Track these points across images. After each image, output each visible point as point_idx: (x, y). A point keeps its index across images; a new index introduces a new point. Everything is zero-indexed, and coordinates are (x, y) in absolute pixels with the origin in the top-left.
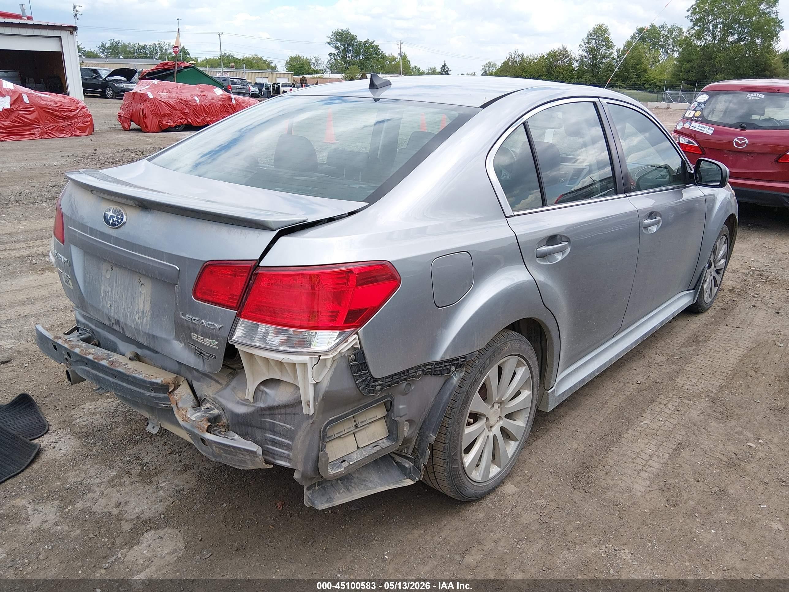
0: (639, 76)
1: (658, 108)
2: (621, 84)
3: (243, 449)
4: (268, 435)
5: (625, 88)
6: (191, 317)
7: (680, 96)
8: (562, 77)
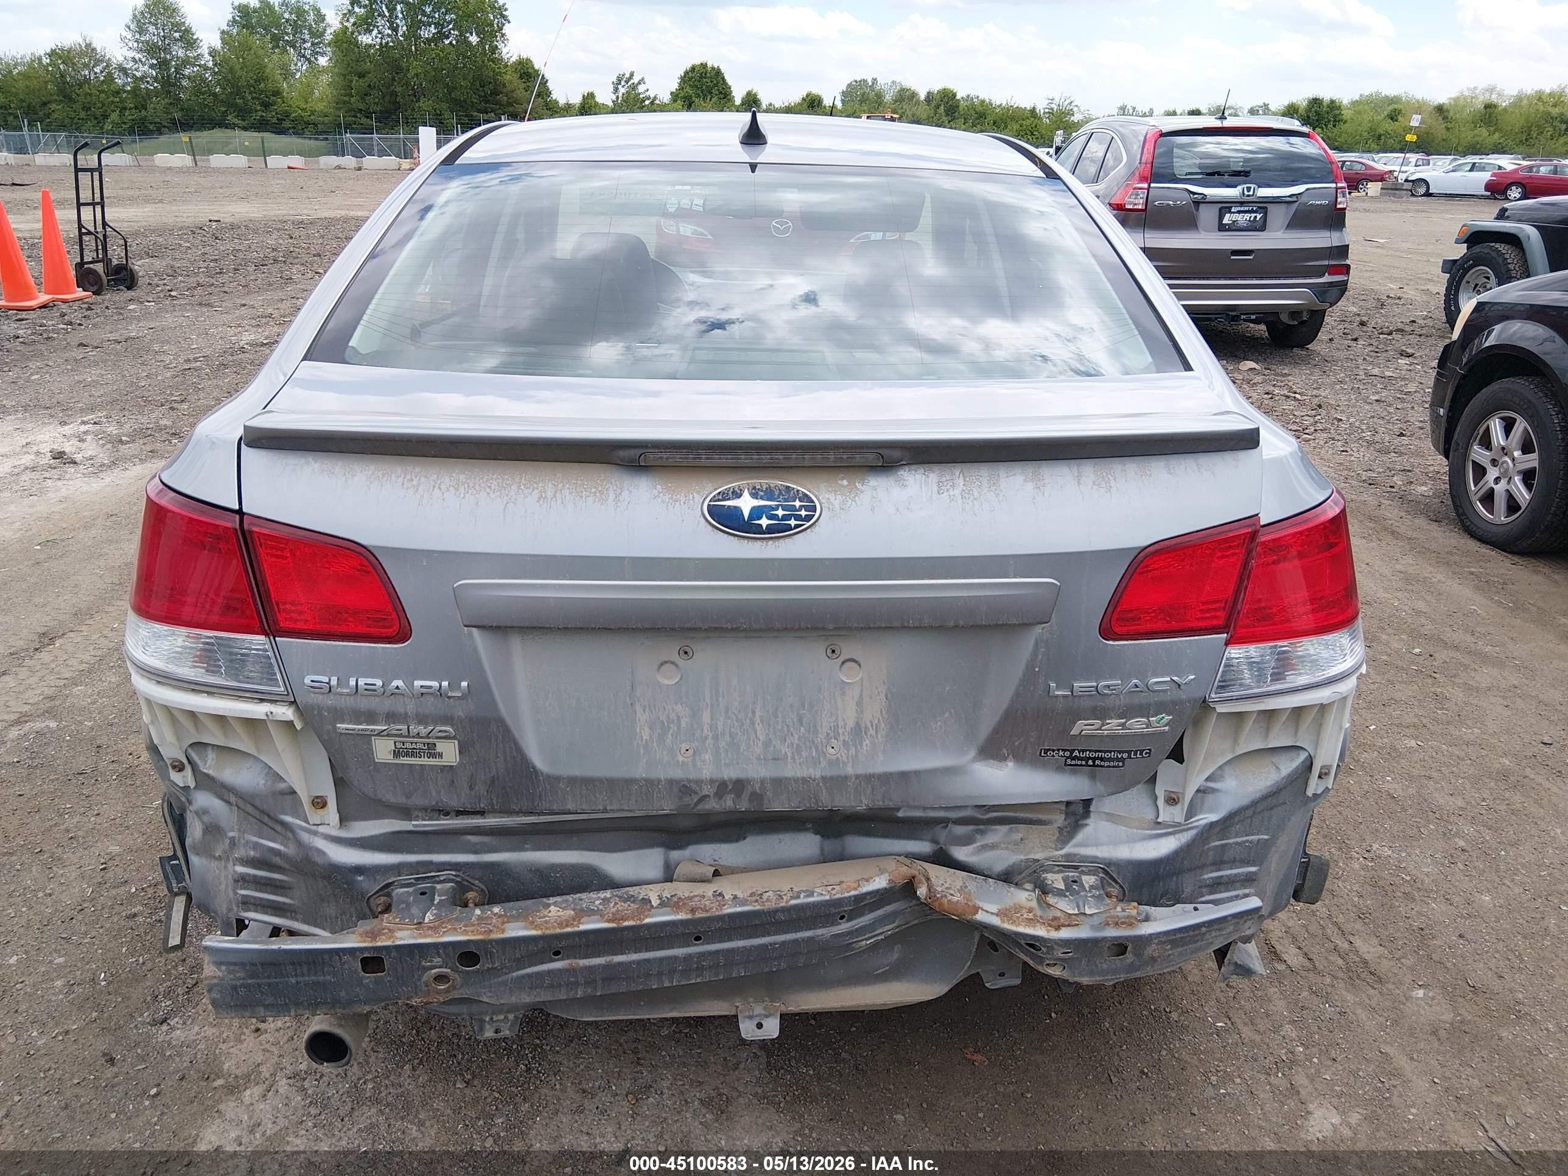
0: (266, 106)
1: (340, 168)
2: (236, 121)
3: (1230, 915)
4: (1206, 876)
5: (245, 129)
6: (1095, 684)
7: (375, 143)
8: (99, 105)
